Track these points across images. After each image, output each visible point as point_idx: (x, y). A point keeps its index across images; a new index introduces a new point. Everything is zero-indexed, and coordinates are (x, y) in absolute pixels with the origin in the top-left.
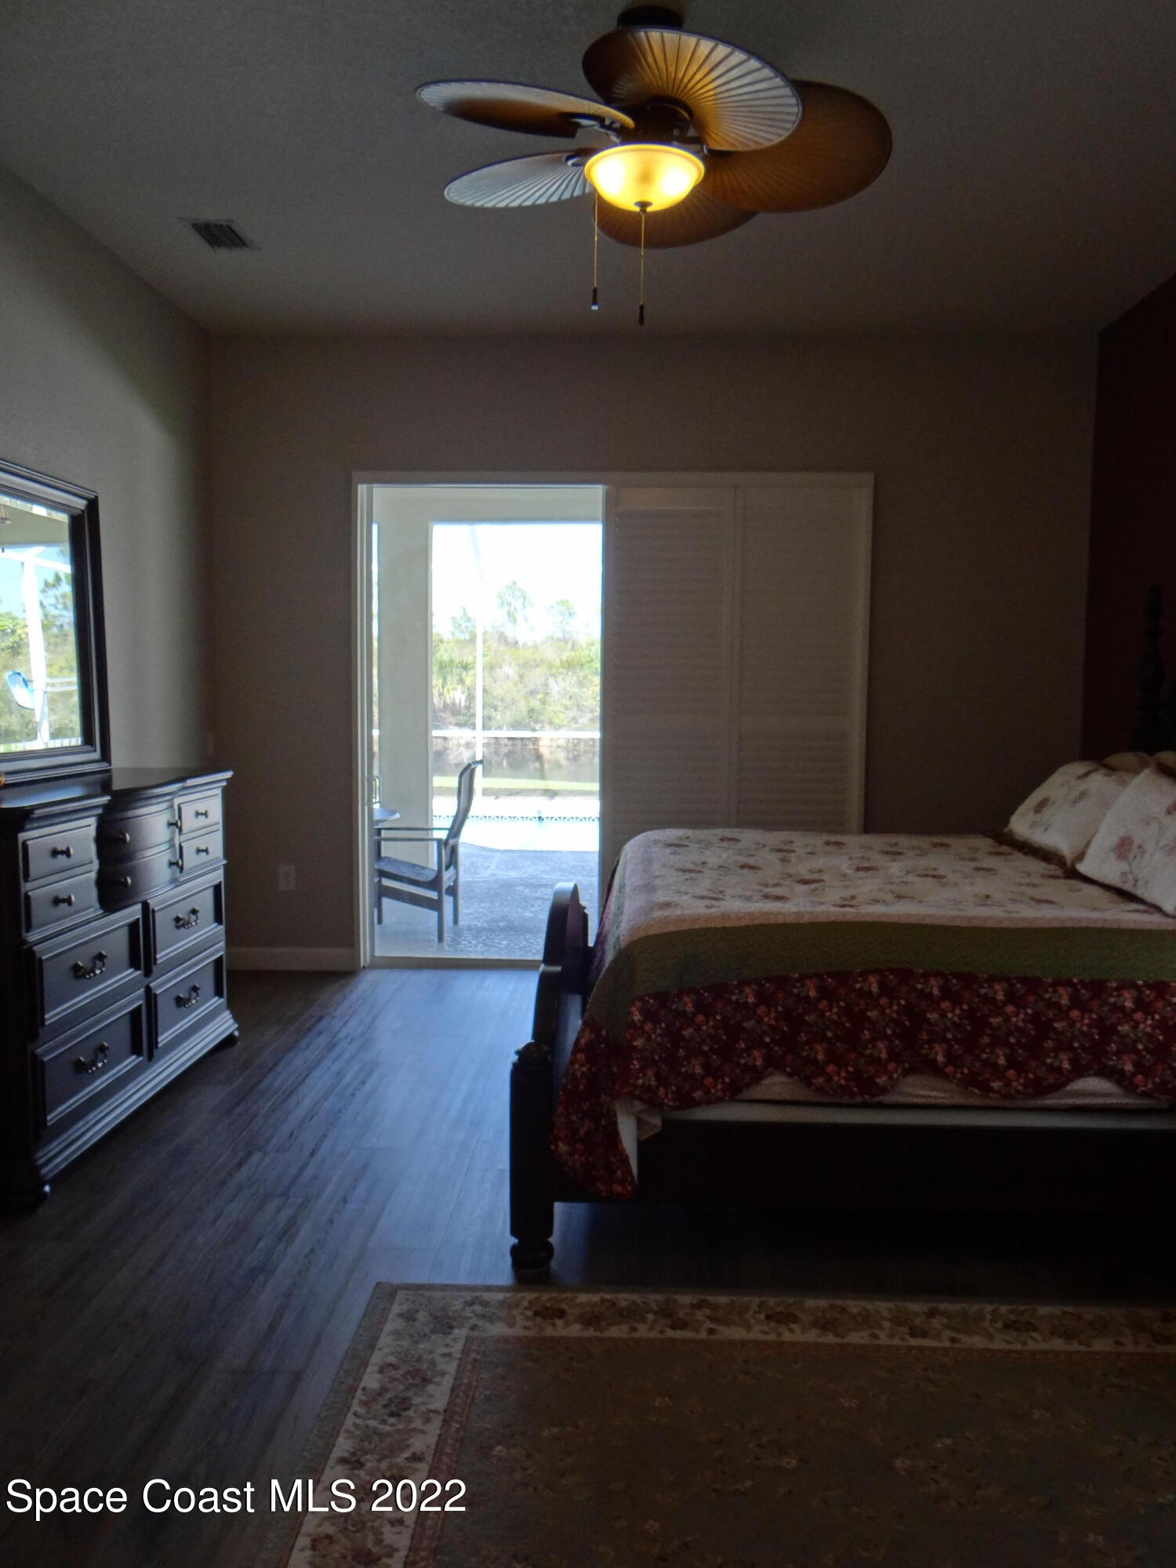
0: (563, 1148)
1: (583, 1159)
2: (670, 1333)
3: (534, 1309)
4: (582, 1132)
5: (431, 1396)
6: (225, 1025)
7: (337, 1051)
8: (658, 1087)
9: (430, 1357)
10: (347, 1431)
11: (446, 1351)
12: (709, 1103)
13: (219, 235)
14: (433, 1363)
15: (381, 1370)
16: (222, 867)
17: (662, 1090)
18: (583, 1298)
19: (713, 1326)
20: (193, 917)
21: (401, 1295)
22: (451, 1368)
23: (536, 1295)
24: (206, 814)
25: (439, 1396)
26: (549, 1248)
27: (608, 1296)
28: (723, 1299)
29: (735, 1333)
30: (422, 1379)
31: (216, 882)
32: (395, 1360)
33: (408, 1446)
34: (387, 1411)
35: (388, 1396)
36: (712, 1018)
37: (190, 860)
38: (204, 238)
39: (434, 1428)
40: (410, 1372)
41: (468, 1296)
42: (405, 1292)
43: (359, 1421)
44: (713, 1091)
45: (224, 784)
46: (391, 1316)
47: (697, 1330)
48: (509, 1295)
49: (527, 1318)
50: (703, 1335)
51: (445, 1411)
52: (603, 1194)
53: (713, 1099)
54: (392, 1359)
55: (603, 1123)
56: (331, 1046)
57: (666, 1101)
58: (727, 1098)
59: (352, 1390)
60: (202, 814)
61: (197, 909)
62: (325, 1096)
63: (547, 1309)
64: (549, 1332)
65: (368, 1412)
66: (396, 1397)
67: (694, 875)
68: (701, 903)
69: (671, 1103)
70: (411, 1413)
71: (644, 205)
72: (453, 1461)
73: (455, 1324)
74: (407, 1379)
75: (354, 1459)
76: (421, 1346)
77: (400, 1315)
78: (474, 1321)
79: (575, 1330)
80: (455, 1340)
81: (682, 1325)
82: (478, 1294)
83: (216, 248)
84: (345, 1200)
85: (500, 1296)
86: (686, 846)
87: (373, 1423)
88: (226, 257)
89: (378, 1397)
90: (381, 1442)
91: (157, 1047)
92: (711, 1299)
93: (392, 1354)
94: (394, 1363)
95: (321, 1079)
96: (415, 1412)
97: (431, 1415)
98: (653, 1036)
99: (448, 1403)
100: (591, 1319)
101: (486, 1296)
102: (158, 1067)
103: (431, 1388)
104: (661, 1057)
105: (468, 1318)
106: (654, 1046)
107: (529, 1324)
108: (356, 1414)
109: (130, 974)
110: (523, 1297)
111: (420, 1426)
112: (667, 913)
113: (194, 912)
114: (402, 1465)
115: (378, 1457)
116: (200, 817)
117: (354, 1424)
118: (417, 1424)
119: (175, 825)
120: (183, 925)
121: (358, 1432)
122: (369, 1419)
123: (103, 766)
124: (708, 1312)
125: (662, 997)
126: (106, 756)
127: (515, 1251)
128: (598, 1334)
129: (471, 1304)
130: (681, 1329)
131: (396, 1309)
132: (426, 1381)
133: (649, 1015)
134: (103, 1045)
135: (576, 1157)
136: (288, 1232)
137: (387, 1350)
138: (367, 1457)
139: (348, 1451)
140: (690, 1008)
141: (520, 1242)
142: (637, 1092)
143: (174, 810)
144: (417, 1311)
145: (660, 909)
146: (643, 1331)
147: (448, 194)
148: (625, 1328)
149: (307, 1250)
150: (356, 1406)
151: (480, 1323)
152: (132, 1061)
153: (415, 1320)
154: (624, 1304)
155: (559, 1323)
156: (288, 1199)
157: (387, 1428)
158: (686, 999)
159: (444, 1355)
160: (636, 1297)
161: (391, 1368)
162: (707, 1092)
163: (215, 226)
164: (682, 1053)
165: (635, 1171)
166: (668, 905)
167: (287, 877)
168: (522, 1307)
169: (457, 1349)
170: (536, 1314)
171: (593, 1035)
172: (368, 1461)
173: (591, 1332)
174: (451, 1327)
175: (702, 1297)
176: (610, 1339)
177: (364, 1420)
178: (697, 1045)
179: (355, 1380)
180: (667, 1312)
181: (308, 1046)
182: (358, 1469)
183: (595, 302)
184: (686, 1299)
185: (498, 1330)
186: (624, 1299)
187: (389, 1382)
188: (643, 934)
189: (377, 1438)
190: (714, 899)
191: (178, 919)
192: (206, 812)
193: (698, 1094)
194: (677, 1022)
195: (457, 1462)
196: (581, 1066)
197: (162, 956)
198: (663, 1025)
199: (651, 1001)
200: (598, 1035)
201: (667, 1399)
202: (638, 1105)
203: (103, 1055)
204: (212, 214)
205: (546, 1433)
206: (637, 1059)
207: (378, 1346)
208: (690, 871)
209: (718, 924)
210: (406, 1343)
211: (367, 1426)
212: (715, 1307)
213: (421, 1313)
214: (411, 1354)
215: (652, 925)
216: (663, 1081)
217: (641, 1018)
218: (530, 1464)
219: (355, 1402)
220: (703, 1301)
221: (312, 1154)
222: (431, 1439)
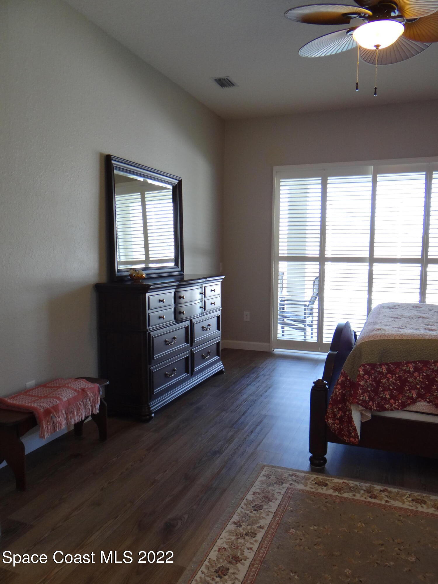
0: (330, 421)
1: (338, 426)
2: (369, 499)
3: (315, 482)
4: (338, 416)
5: (271, 506)
6: (219, 366)
7: (258, 379)
8: (369, 401)
9: (273, 492)
10: (238, 513)
11: (280, 491)
12: (392, 410)
13: (224, 83)
14: (273, 495)
15: (254, 494)
16: (220, 310)
17: (371, 403)
18: (336, 480)
19: (389, 500)
20: (209, 327)
21: (266, 468)
22: (280, 498)
23: (318, 476)
24: (214, 291)
25: (273, 506)
26: (325, 460)
27: (346, 481)
28: (395, 490)
29: (397, 504)
30: (268, 499)
31: (218, 315)
32: (260, 491)
33: (259, 522)
34: (254, 509)
35: (255, 503)
36: (394, 376)
37: (208, 307)
38: (219, 84)
39: (270, 518)
40: (264, 496)
41: (291, 473)
42: (267, 467)
43: (243, 510)
44: (394, 405)
45: (222, 280)
46: (261, 475)
47: (381, 500)
48: (306, 475)
49: (312, 484)
50: (383, 502)
51: (275, 513)
52: (346, 441)
53: (394, 408)
54: (258, 491)
55: (347, 413)
56: (256, 378)
57: (373, 407)
58: (400, 409)
59: (242, 499)
60: (213, 291)
61: (210, 324)
62: (251, 395)
63: (320, 482)
64: (320, 491)
65: (247, 508)
66: (257, 504)
67: (396, 319)
68: (394, 329)
69: (375, 408)
70: (262, 511)
71: (377, 46)
72: (274, 531)
73: (284, 482)
74: (263, 499)
75: (239, 523)
76: (270, 488)
77: (264, 476)
78: (291, 482)
79: (331, 492)
80: (283, 488)
81: (375, 497)
82: (295, 473)
83: (224, 88)
84: (252, 432)
85: (303, 475)
86: (397, 309)
87: (248, 512)
88: (227, 90)
89: (251, 503)
90: (249, 519)
91: (194, 371)
92: (389, 489)
93: (259, 488)
94: (259, 492)
95: (251, 389)
96: (263, 511)
97: (269, 513)
98: (368, 381)
99: (276, 510)
100: (337, 489)
101: (298, 474)
102: (194, 378)
103: (271, 503)
104: (371, 389)
105: (289, 481)
106: (368, 384)
107: (313, 487)
108: (242, 508)
109: (184, 345)
110: (312, 476)
111: (265, 517)
112: (378, 332)
113: (209, 325)
114: (255, 529)
115: (247, 524)
116: (212, 291)
117: (241, 511)
118: (264, 515)
119: (203, 294)
120: (205, 330)
121: (241, 514)
122: (246, 510)
123: (181, 273)
124: (387, 494)
125: (373, 366)
126: (182, 270)
127: (311, 459)
128: (339, 495)
129: (292, 476)
130: (374, 499)
131: (263, 473)
132: (269, 500)
133: (366, 372)
134: (174, 369)
135: (336, 425)
136: (230, 440)
137: (257, 487)
138: (243, 523)
139: (237, 520)
140: (385, 371)
141: (313, 456)
142: (360, 402)
143: (203, 288)
144: (271, 475)
145: (376, 331)
146: (358, 497)
147: (300, 54)
148: (351, 494)
149: (236, 448)
150: (242, 505)
151: (294, 483)
152: (185, 375)
153: (270, 478)
154: (352, 485)
155: (325, 488)
156: (232, 429)
157: (252, 515)
158: (383, 367)
159: (278, 493)
160: (357, 483)
161: (258, 494)
162: (391, 406)
163: (222, 79)
164: (381, 388)
165: (359, 434)
166: (380, 329)
167: (247, 315)
168: (311, 480)
169: (283, 491)
170: (316, 483)
171: (344, 379)
172: (244, 525)
173: (336, 494)
174: (282, 483)
175: (386, 488)
176: (344, 498)
177: (245, 510)
178: (387, 386)
179: (244, 496)
180: (369, 491)
181: (249, 377)
182: (239, 527)
183: (357, 89)
184: (378, 487)
185: (300, 487)
186: (352, 483)
187: (256, 498)
188: (366, 340)
189: (248, 517)
190: (401, 328)
191: (203, 327)
192: (214, 290)
193: (387, 406)
194: (379, 376)
195: (276, 532)
196: (339, 390)
197: (196, 339)
198: (373, 377)
199: (368, 367)
200: (346, 378)
201: (363, 524)
202: (361, 408)
203: (174, 372)
204: (222, 75)
205: (312, 528)
206: (361, 389)
207: (254, 485)
208: (395, 318)
209: (399, 338)
210: (265, 486)
211: (245, 513)
212: (390, 492)
213: (272, 476)
214: (266, 490)
215: (371, 337)
216: (371, 399)
217: (363, 373)
218: (303, 538)
219: (243, 504)
220: (386, 489)
221: (243, 414)
222: (268, 522)
